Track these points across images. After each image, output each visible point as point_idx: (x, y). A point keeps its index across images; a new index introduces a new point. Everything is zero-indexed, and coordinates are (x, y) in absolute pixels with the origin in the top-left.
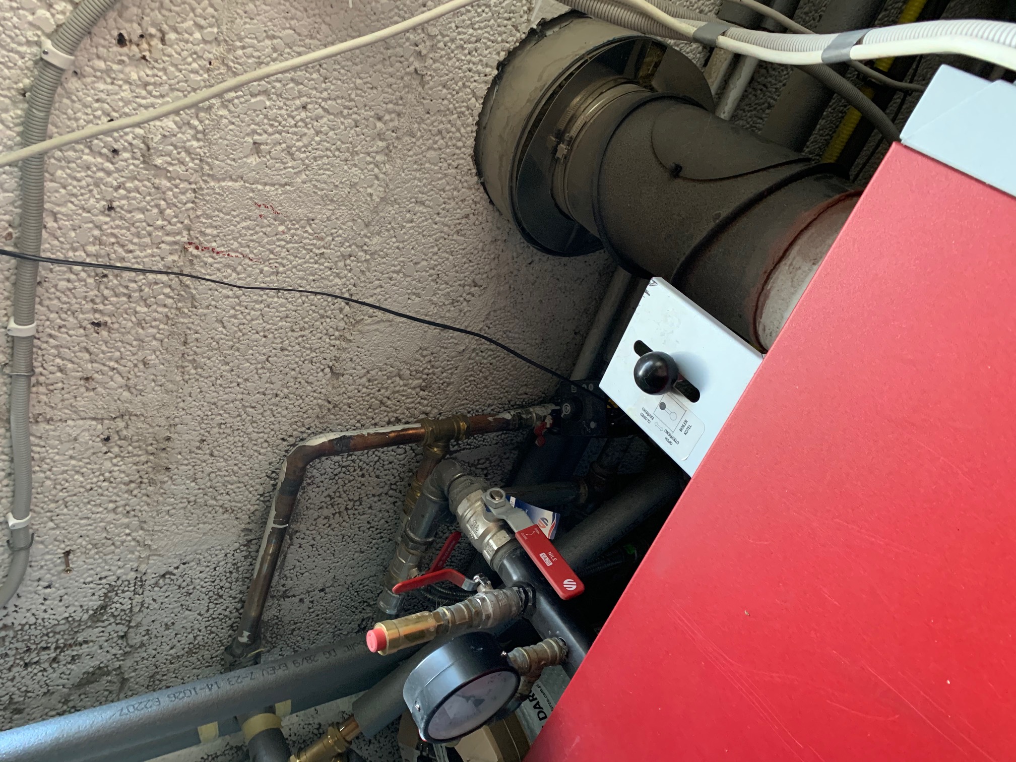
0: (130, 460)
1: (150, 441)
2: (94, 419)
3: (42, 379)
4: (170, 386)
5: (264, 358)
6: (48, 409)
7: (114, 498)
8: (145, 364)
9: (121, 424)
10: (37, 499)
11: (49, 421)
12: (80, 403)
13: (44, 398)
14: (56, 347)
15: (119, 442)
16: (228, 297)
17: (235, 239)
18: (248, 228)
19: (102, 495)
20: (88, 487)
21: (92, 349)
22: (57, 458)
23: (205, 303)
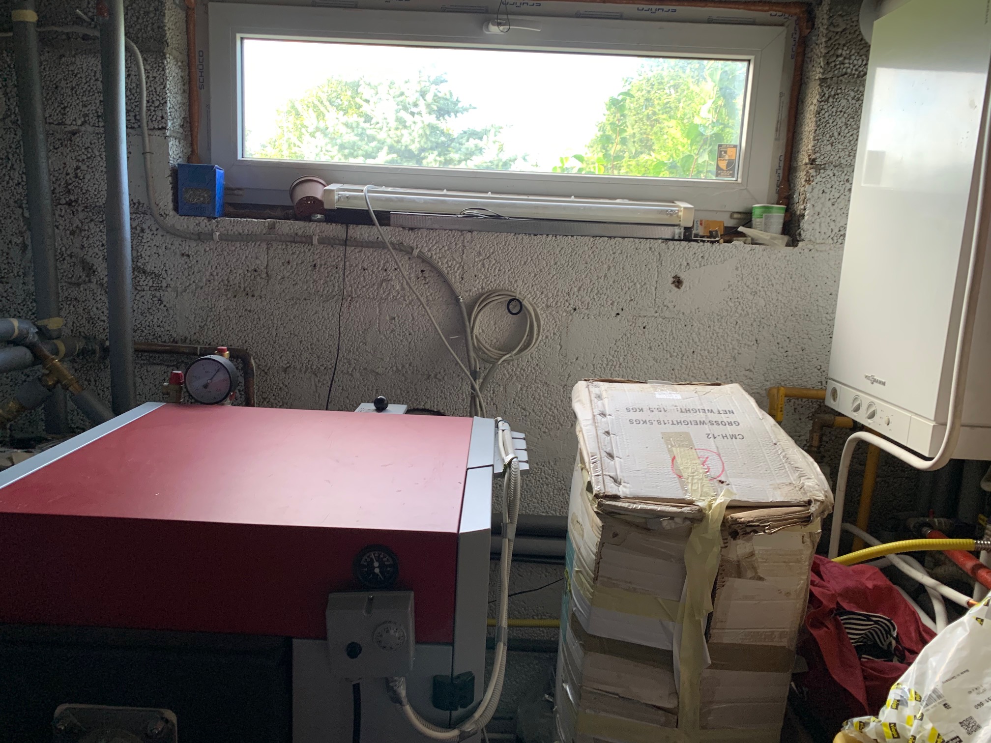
0: (242, 280)
1: (252, 288)
2: (267, 265)
3: (289, 247)
4: (283, 295)
5: (297, 333)
6: (274, 248)
7: (220, 275)
8: (296, 284)
9: (264, 276)
10: (224, 244)
11: (268, 249)
12: (277, 260)
13: (280, 247)
14: (304, 251)
15: (253, 276)
16: (328, 314)
17: (355, 314)
18: (360, 319)
19: (222, 269)
20: (229, 264)
21: (303, 265)
22: (248, 252)
23: (325, 306)
